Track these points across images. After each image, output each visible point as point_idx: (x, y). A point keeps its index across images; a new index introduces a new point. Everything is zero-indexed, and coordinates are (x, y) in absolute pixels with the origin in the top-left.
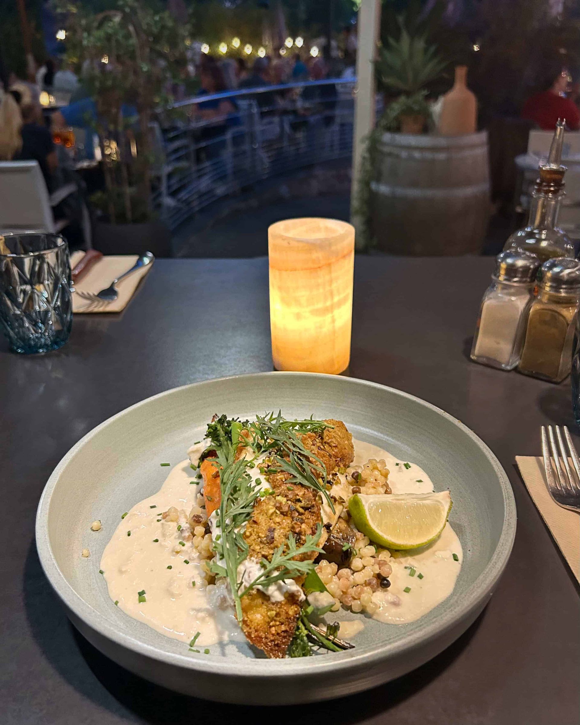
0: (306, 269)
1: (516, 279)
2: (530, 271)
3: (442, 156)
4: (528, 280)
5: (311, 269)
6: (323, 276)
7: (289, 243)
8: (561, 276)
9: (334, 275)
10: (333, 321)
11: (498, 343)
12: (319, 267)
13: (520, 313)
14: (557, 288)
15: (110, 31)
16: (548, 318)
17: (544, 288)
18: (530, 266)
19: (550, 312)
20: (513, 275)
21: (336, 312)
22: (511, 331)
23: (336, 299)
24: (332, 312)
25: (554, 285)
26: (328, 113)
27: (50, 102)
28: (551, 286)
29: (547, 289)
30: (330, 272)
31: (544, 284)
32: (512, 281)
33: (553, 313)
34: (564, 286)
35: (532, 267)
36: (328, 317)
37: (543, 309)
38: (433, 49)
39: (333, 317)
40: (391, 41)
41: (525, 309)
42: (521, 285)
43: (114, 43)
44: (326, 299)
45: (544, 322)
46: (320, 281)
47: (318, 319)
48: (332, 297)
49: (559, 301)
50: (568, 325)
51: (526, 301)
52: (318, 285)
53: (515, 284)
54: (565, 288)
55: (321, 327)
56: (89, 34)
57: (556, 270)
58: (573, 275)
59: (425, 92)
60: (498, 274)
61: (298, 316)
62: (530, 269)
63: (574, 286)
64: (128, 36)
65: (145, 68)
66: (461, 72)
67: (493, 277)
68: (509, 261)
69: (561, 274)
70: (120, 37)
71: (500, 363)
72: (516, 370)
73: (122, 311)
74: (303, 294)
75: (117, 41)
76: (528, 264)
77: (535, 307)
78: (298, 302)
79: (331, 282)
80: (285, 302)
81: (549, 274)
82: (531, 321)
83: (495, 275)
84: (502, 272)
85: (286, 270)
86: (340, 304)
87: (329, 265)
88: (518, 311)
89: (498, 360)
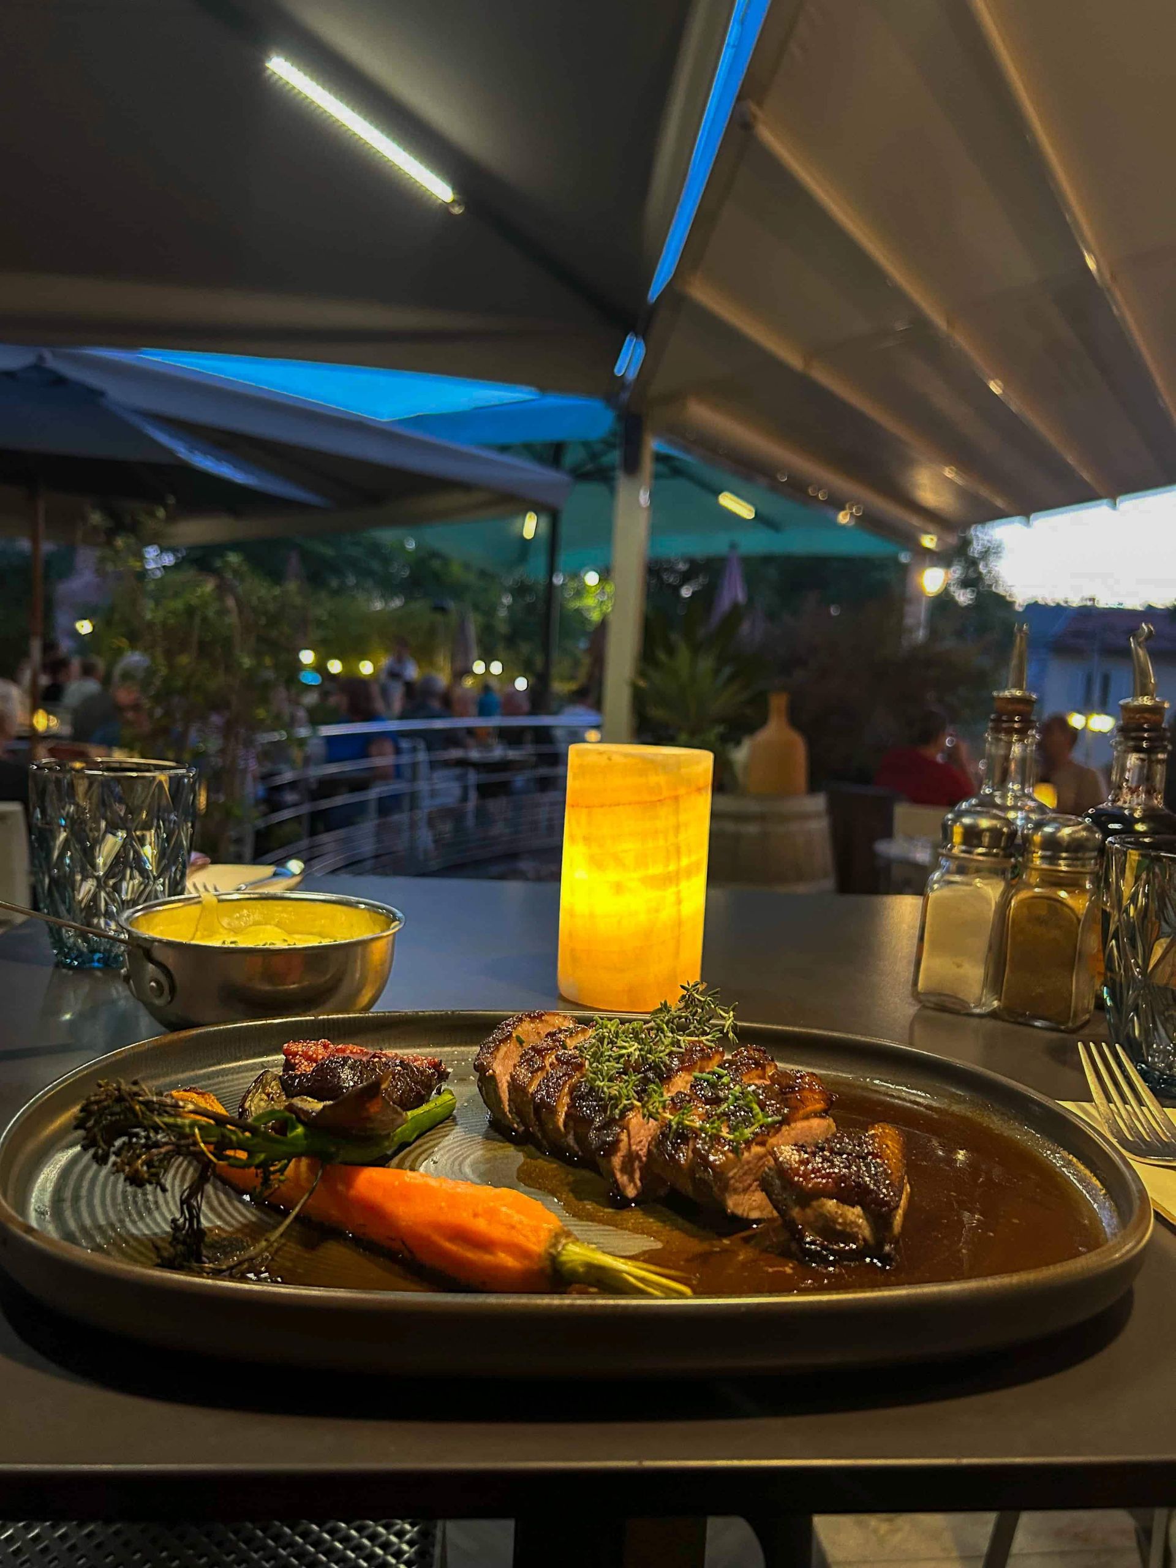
0: (639, 803)
1: (981, 850)
3: (752, 829)
5: (646, 802)
6: (664, 818)
7: (610, 759)
8: (1060, 837)
9: (683, 818)
10: (679, 902)
11: (959, 966)
12: (659, 801)
13: (993, 908)
14: (1052, 860)
15: (194, 601)
16: (1043, 912)
17: (1032, 861)
19: (1045, 901)
20: (975, 842)
21: (684, 885)
22: (981, 943)
23: (685, 862)
24: (677, 885)
25: (1048, 853)
26: (544, 771)
27: (48, 727)
28: (1042, 857)
29: (1038, 862)
30: (677, 812)
31: (1030, 856)
33: (1052, 902)
34: (1064, 855)
36: (670, 893)
38: (727, 671)
39: (678, 893)
40: (662, 656)
43: (197, 620)
44: (668, 859)
45: (1039, 921)
46: (660, 824)
47: (653, 894)
48: (679, 859)
49: (1058, 882)
50: (1079, 920)
52: (656, 833)
54: (1065, 859)
55: (657, 911)
56: (158, 603)
57: (1048, 829)
58: (1077, 835)
59: (720, 729)
61: (619, 888)
62: (1003, 833)
63: (1080, 855)
64: (223, 612)
65: (247, 662)
66: (778, 703)
68: (967, 821)
69: (1059, 834)
70: (211, 613)
72: (993, 1015)
74: (629, 847)
75: (205, 619)
78: (619, 861)
79: (677, 828)
80: (596, 863)
81: (1037, 838)
82: (1013, 921)
85: (602, 806)
86: (689, 873)
87: (676, 798)
88: (989, 904)
89: (960, 996)
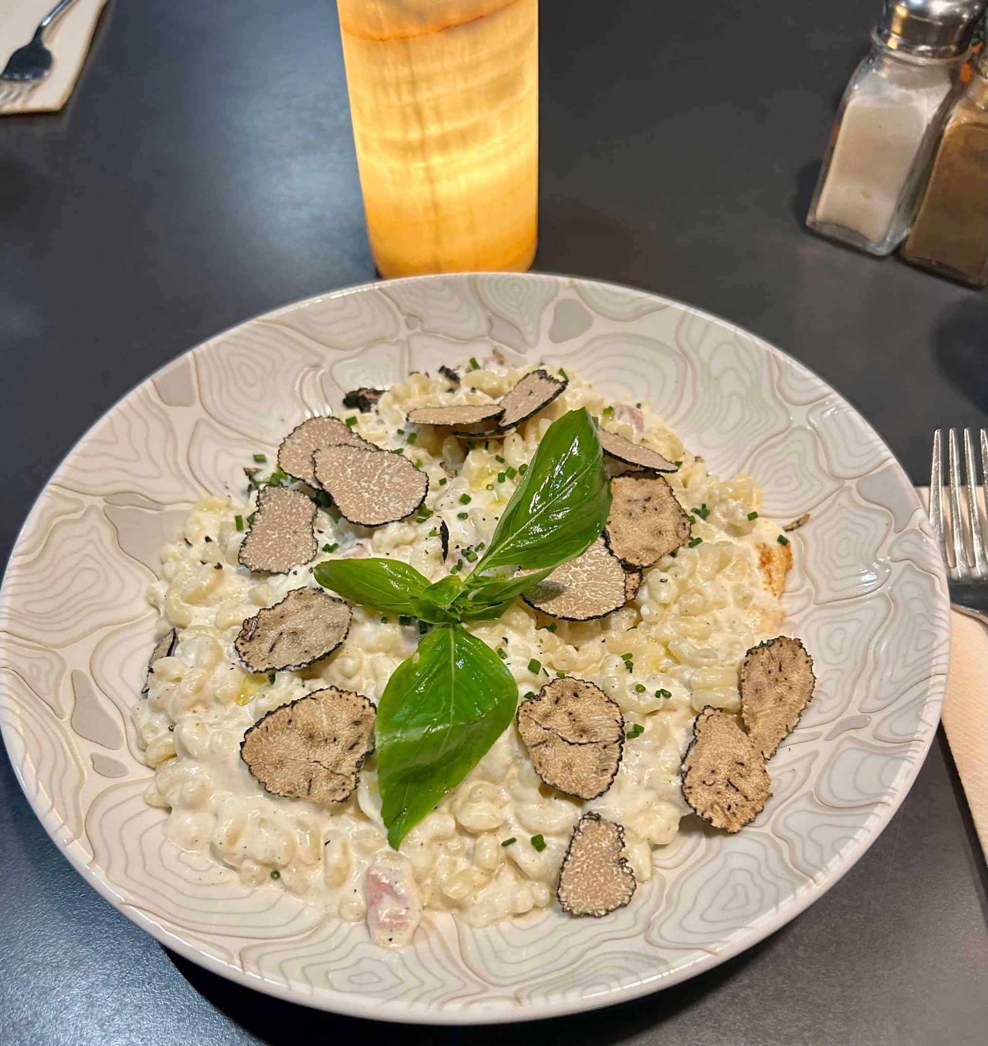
2: (961, 27)
4: (953, 48)
18: (961, 14)
32: (914, 52)
35: (965, 16)
37: (977, 124)
41: (935, 117)
42: (936, 61)
51: (938, 100)
53: (921, 61)
60: (886, 32)
67: (875, 37)
71: (865, 239)
73: (65, 106)
76: (958, 10)
77: (959, 116)
83: (880, 32)
84: (897, 28)
